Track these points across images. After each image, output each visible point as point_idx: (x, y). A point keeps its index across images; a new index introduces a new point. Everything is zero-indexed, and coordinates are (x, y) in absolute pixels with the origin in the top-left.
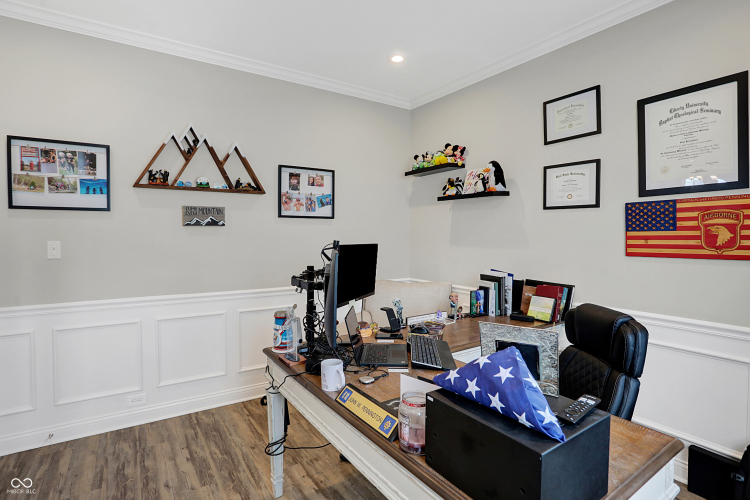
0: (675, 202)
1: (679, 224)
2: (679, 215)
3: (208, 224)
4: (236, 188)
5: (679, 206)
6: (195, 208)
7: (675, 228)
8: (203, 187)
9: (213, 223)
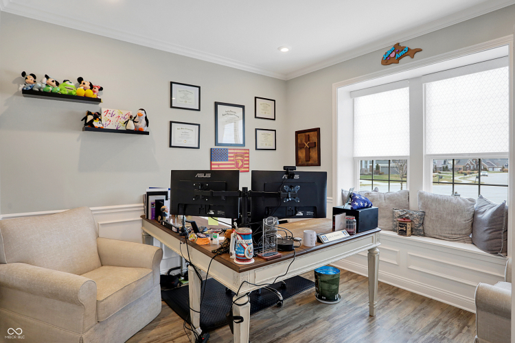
0: (227, 149)
1: (229, 158)
2: (229, 155)
5: (229, 151)
7: (227, 160)
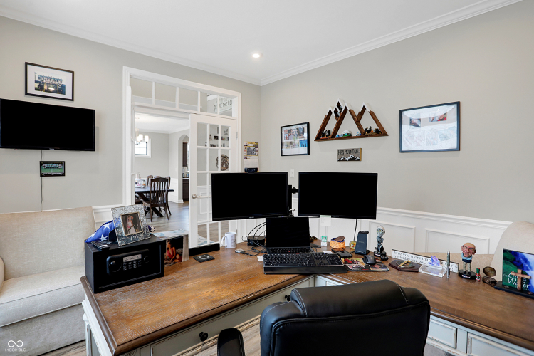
3: (350, 160)
4: (366, 134)
6: (343, 150)
8: (349, 136)
9: (353, 159)
